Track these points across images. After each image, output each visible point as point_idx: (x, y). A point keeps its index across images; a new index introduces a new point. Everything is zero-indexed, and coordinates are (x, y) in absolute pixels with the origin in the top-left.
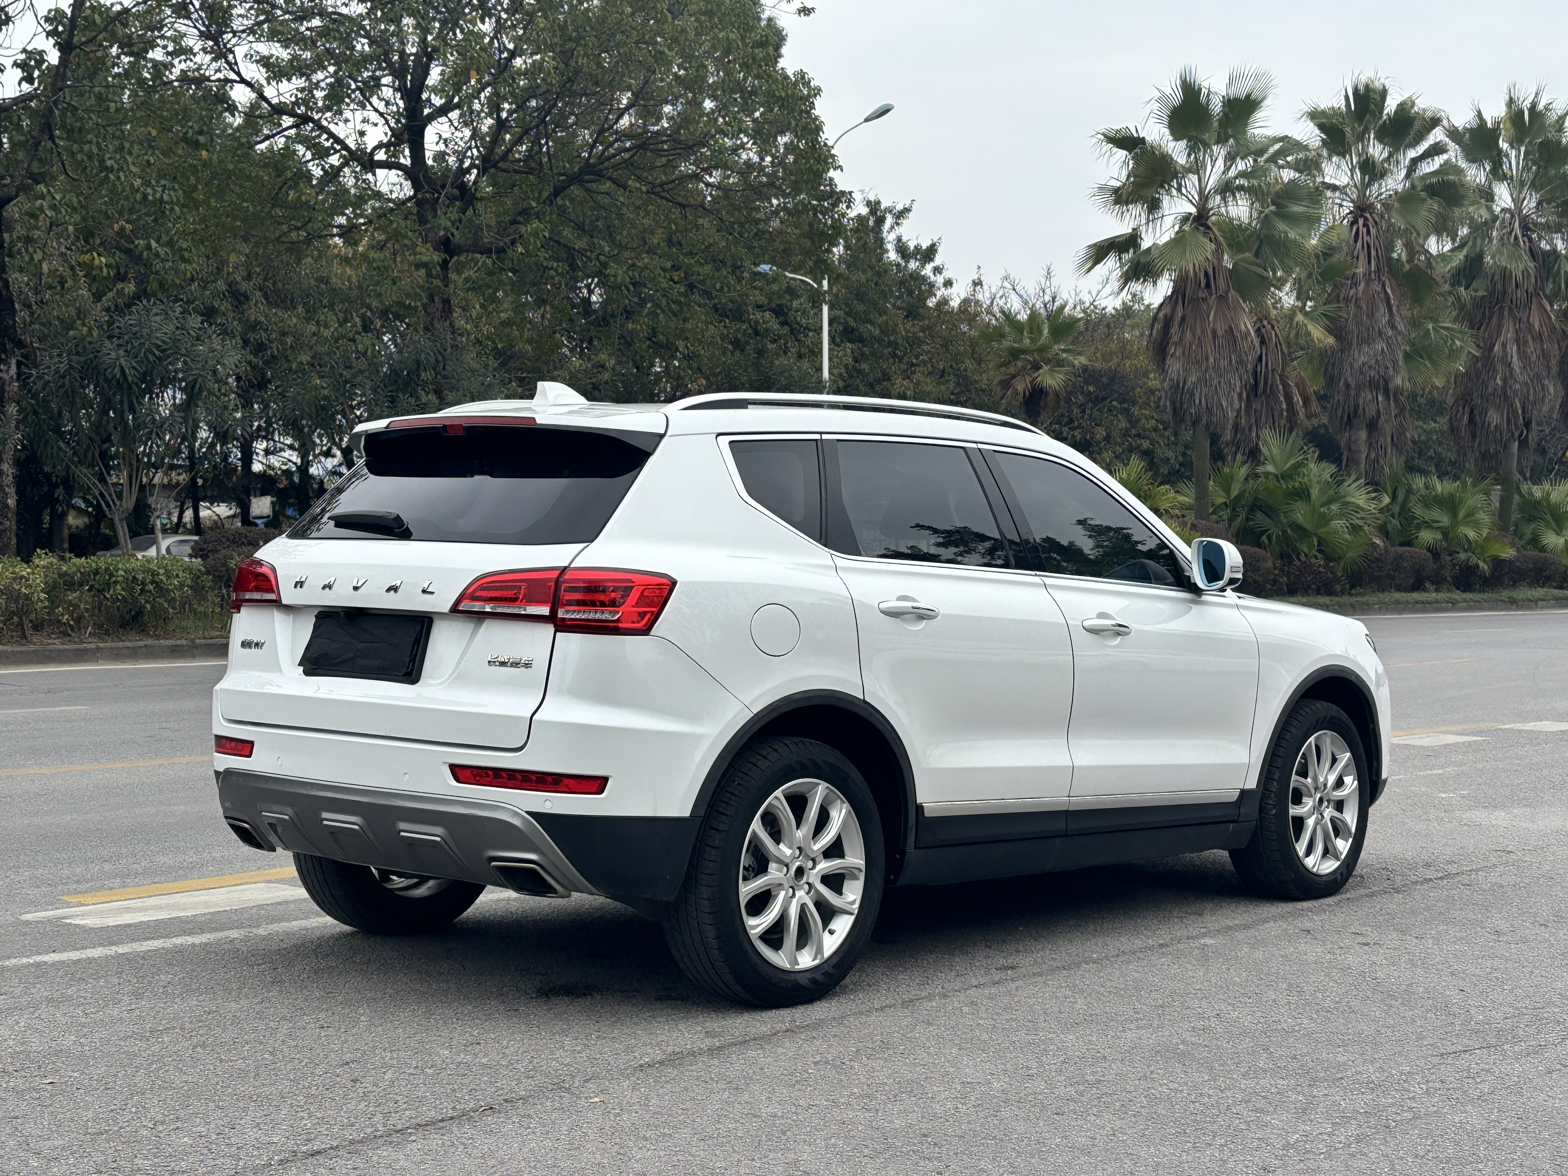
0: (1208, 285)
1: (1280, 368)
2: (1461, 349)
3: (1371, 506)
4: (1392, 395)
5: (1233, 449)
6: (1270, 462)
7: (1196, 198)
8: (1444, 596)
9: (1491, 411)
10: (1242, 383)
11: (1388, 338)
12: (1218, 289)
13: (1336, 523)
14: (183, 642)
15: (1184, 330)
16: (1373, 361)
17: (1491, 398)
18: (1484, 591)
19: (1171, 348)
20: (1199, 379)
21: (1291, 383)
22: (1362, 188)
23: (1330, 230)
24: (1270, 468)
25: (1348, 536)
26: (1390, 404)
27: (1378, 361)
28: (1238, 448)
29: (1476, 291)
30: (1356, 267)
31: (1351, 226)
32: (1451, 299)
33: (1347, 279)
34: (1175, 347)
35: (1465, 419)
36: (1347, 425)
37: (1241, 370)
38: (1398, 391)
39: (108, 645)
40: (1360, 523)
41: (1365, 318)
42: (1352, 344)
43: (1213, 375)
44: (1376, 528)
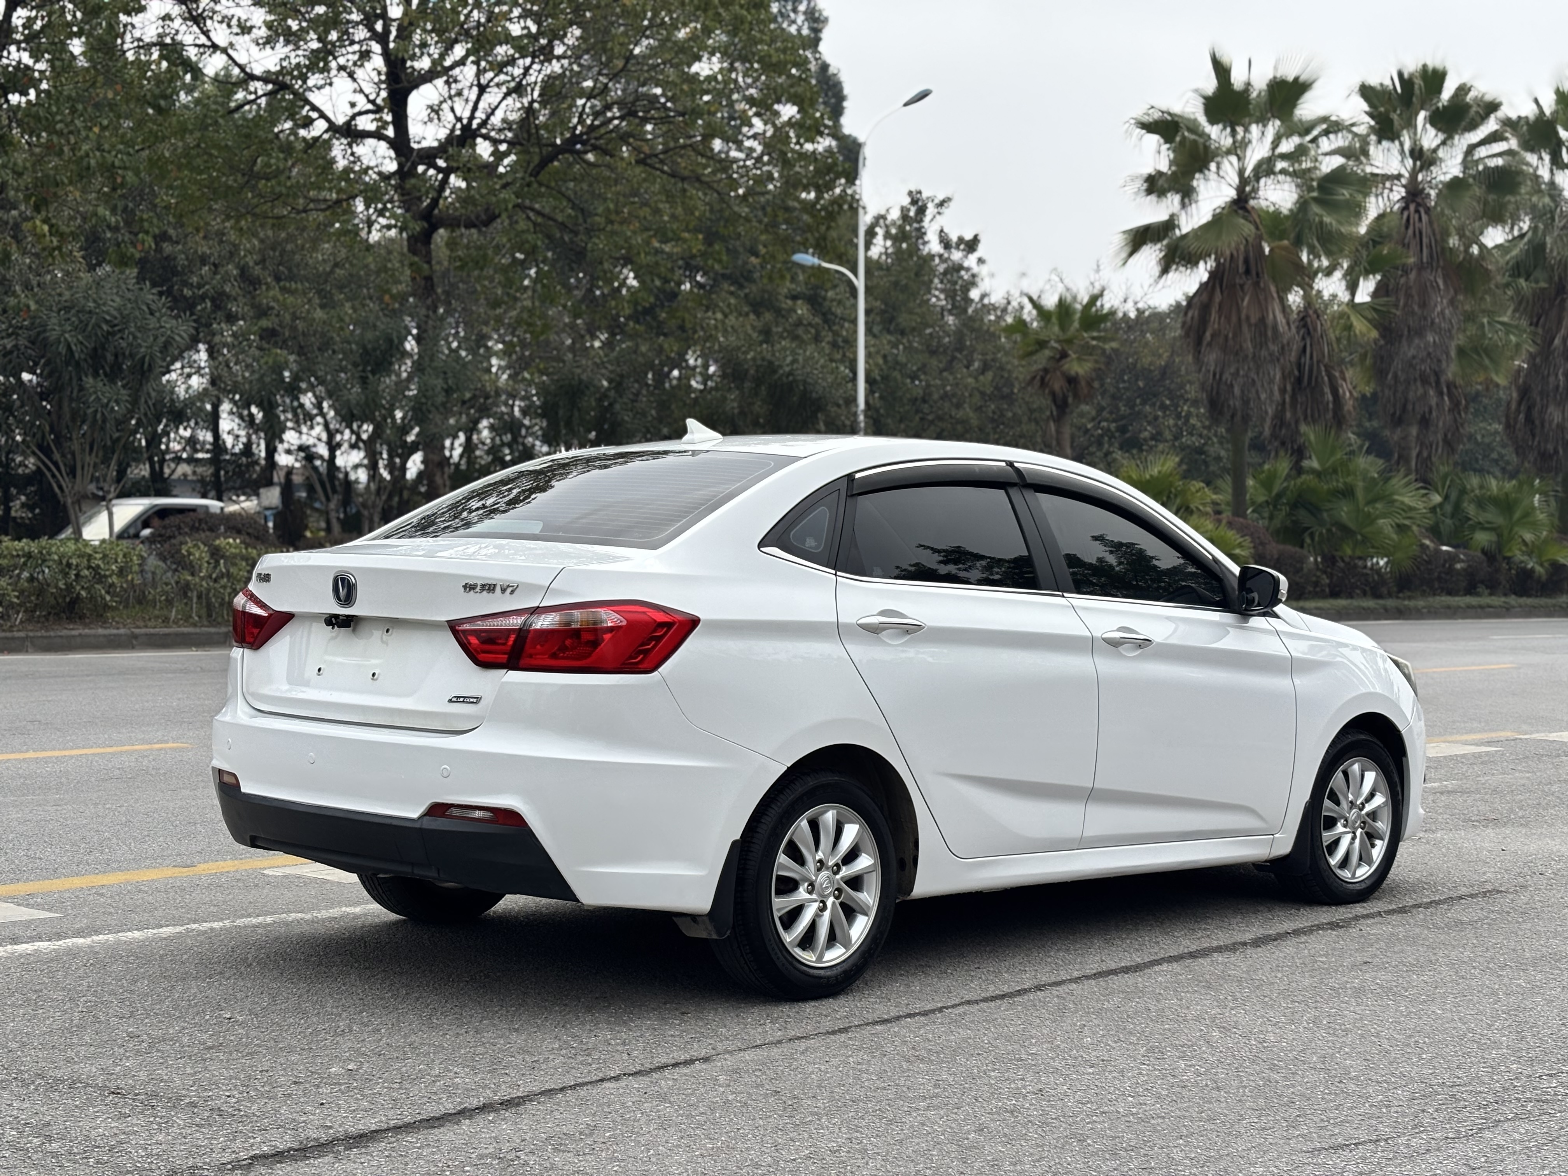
1: (1326, 359)
2: (1518, 346)
3: (1420, 505)
4: (1445, 390)
5: (1276, 444)
6: (1314, 457)
7: (1236, 180)
8: (1497, 601)
9: (1551, 409)
10: (1283, 374)
11: (1440, 329)
12: (1258, 275)
13: (1381, 521)
14: (122, 631)
15: (1220, 318)
16: (1425, 354)
17: (1552, 394)
18: (1541, 596)
19: (1208, 335)
20: (1238, 370)
21: (1337, 374)
22: (1414, 174)
23: (1381, 217)
24: (1315, 464)
25: (1395, 536)
26: (1443, 399)
27: (1429, 354)
28: (1283, 444)
29: (1537, 282)
30: (1407, 257)
31: (1402, 213)
32: (1510, 293)
33: (1397, 269)
34: (1213, 336)
35: (1522, 417)
36: (1398, 421)
37: (1282, 360)
38: (1451, 385)
39: (39, 634)
40: (1407, 522)
41: (1416, 308)
42: (1401, 336)
43: (1252, 364)
44: (1427, 530)
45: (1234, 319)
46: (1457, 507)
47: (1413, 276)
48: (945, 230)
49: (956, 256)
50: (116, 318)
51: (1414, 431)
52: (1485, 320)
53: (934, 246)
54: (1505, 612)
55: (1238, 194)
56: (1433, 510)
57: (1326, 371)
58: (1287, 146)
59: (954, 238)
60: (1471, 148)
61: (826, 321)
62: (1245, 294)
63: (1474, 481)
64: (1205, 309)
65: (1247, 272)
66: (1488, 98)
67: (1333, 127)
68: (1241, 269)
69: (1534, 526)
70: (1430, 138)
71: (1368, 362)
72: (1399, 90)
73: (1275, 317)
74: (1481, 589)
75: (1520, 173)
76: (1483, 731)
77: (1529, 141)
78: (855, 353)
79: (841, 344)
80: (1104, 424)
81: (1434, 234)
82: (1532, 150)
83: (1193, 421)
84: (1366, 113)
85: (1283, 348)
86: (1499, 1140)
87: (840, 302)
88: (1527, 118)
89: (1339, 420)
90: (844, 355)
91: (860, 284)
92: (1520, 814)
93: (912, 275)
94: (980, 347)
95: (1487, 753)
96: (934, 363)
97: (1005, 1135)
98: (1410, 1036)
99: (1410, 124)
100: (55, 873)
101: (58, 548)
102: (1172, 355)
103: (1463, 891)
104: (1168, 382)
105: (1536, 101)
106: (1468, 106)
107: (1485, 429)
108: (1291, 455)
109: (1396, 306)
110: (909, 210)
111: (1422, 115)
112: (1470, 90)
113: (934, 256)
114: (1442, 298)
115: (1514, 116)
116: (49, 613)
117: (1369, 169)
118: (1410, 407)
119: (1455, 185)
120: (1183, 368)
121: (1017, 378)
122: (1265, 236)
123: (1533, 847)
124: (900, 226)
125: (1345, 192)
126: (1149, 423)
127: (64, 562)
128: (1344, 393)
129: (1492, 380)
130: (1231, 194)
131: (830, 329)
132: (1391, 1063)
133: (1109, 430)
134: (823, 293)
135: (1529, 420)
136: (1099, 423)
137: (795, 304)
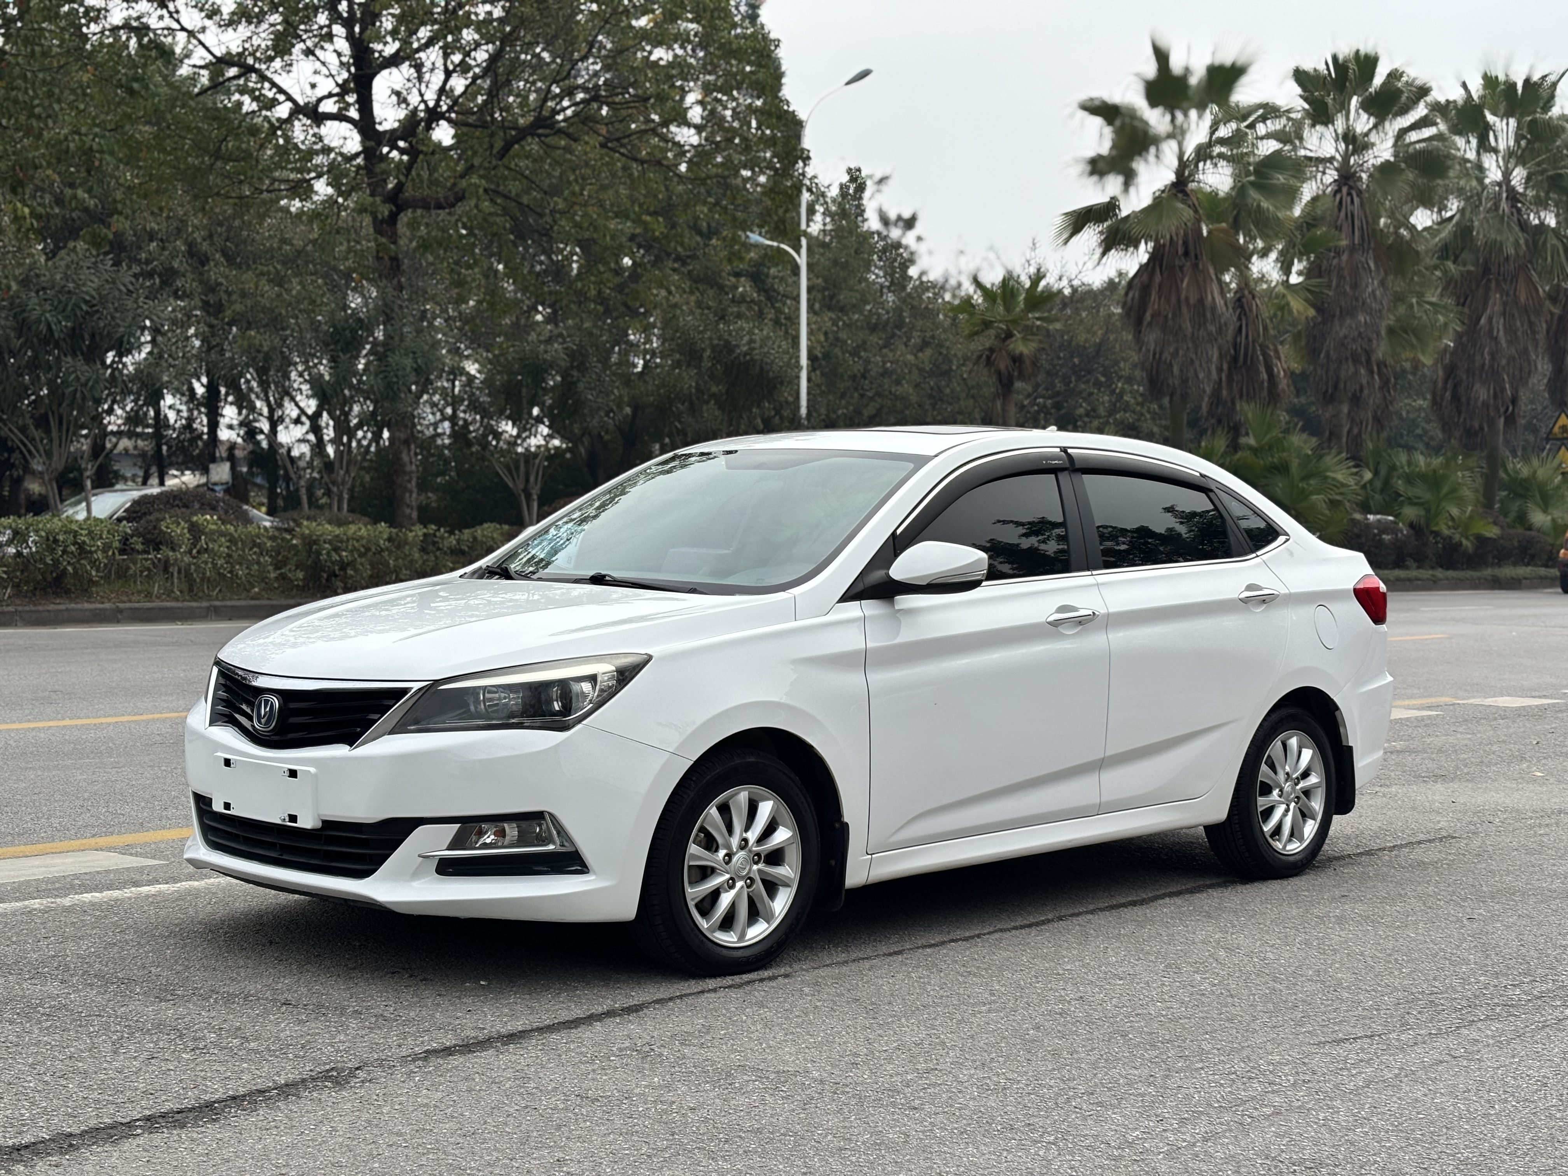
1: (1261, 339)
2: (1446, 325)
3: (1351, 481)
4: (1375, 369)
5: (1213, 421)
6: (1251, 435)
7: (1175, 163)
8: (1426, 573)
9: (1477, 386)
10: (1220, 354)
11: (1371, 309)
12: (1196, 257)
13: (1314, 497)
14: (107, 605)
15: (1160, 299)
16: (1356, 333)
17: (1477, 372)
18: (1467, 569)
19: (1148, 317)
20: (1177, 350)
21: (1272, 354)
22: (1346, 157)
23: (1315, 200)
24: (1252, 441)
25: (1327, 512)
26: (1373, 377)
27: (1360, 334)
28: (1219, 421)
29: (1465, 265)
30: (1339, 240)
31: (1335, 195)
32: (1438, 273)
33: (1330, 251)
34: (1152, 316)
35: (1448, 394)
36: (1329, 398)
37: (1220, 341)
38: (1381, 364)
39: (27, 608)
40: (1338, 498)
41: (1348, 288)
42: (1334, 316)
43: (1190, 345)
44: (1357, 504)
45: (1173, 299)
46: (1387, 483)
47: (1345, 257)
48: (884, 209)
49: (895, 233)
50: (93, 297)
51: (1345, 408)
52: (1414, 300)
53: (873, 223)
54: (1432, 585)
55: (1177, 178)
56: (1364, 487)
57: (1261, 350)
58: (1224, 132)
59: (892, 215)
60: (1403, 132)
61: (769, 298)
62: (1184, 276)
63: (1402, 458)
64: (1146, 290)
65: (1186, 254)
66: (1418, 82)
67: (1270, 111)
68: (1181, 251)
69: (1460, 502)
70: (1362, 123)
71: (1303, 343)
72: (1333, 75)
73: (1213, 299)
74: (1410, 562)
75: (1448, 156)
76: (1422, 696)
77: (1457, 125)
78: (798, 331)
79: (783, 321)
80: (1041, 400)
81: (1366, 217)
82: (1460, 133)
83: (1126, 398)
84: (1301, 96)
85: (1220, 328)
86: (1475, 1035)
87: (782, 279)
88: (1455, 102)
89: (1273, 396)
90: (786, 332)
91: (802, 260)
92: (1465, 771)
93: (852, 252)
94: (919, 323)
95: (1429, 717)
96: (874, 339)
97: (1059, 1031)
98: (1390, 955)
99: (1344, 107)
100: (142, 827)
101: (45, 525)
102: (1106, 333)
103: (1422, 837)
104: (1102, 359)
105: (1464, 85)
106: (1399, 92)
107: (1410, 405)
108: (1228, 432)
109: (1329, 286)
110: (848, 187)
111: (1355, 101)
112: (1401, 75)
113: (873, 233)
114: (1373, 279)
115: (1442, 100)
116: (35, 589)
117: (1302, 152)
118: (1342, 386)
119: (1386, 169)
120: (1117, 346)
121: (955, 355)
122: (1204, 218)
123: (1480, 800)
124: (840, 204)
125: (1280, 177)
126: (1085, 400)
127: (51, 538)
128: (1279, 372)
129: (1419, 361)
130: (1170, 177)
131: (773, 307)
132: (1376, 976)
133: (1045, 406)
134: (766, 270)
135: (1455, 397)
136: (1035, 399)
137: (738, 281)
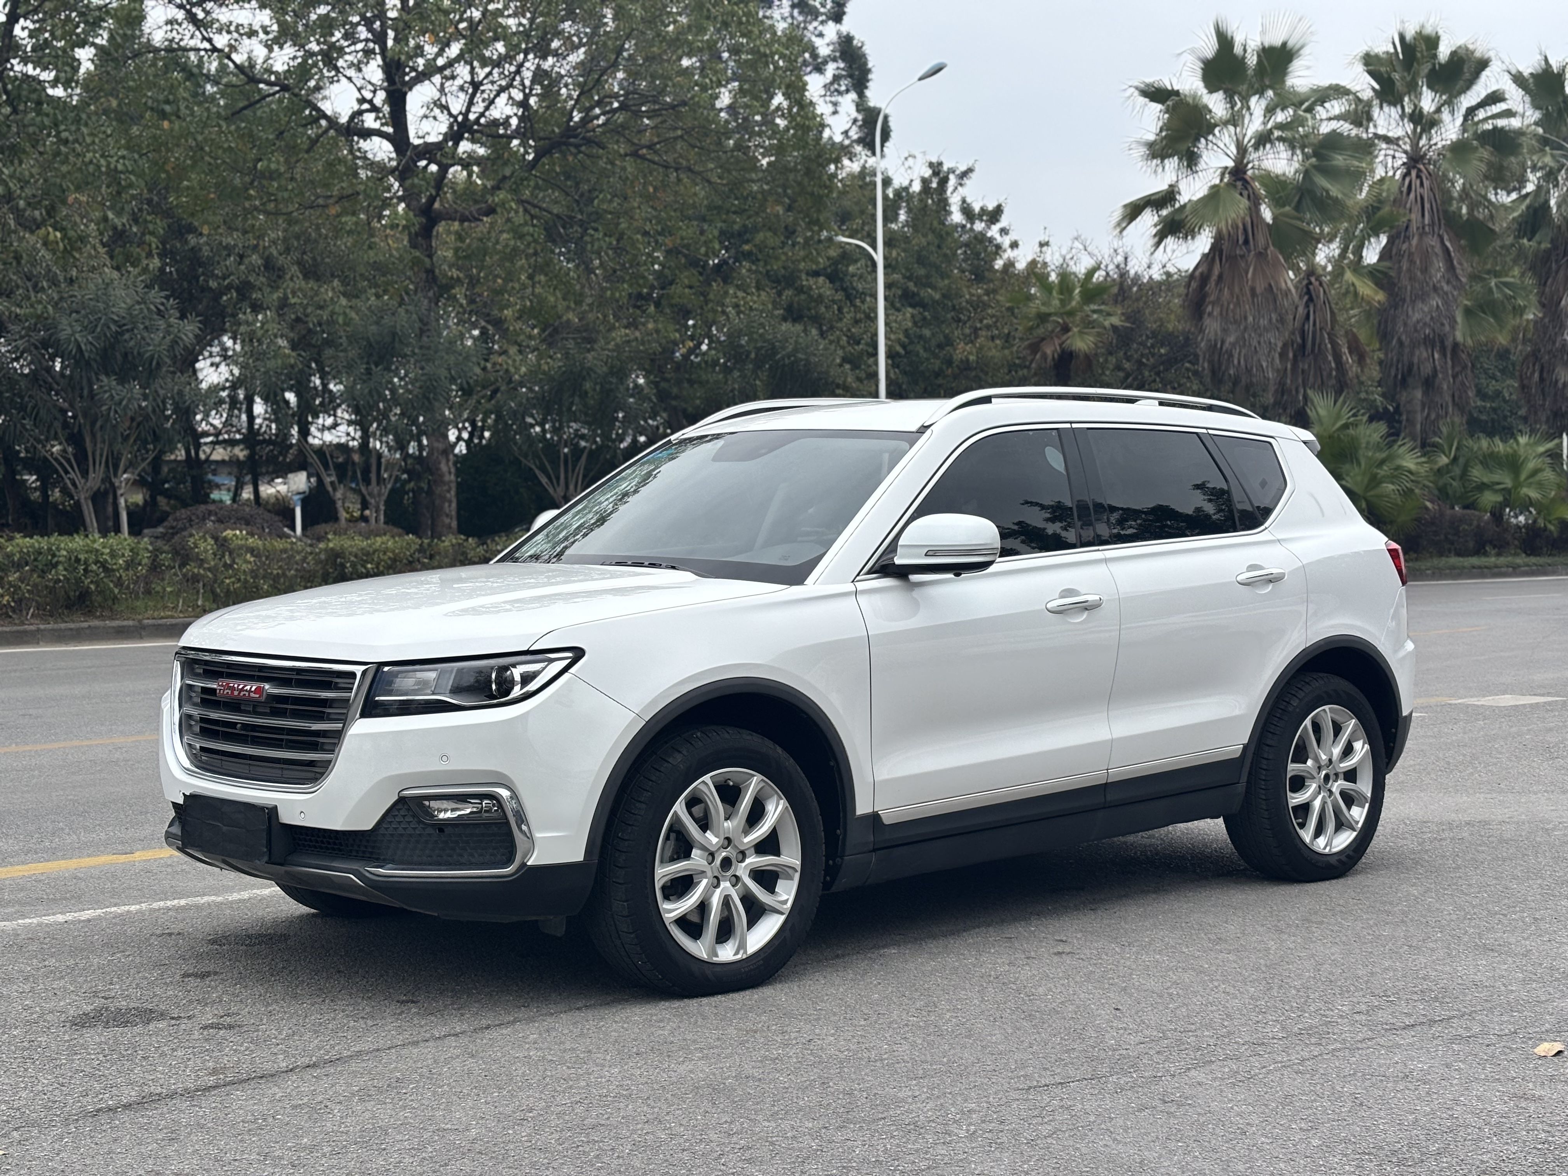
0: (1246, 242)
1: (1329, 327)
3: (1422, 469)
4: (1449, 351)
7: (1233, 150)
8: (1506, 560)
10: (1285, 341)
11: (1443, 293)
13: (1384, 485)
14: (130, 622)
15: (1221, 289)
16: (1428, 318)
19: (1208, 308)
20: (1237, 339)
21: (1340, 341)
22: (1415, 139)
23: (1383, 182)
25: (1398, 499)
27: (1432, 318)
29: (1540, 242)
31: (1404, 179)
32: (1514, 253)
35: (1536, 376)
36: (1403, 385)
37: (1282, 329)
38: (1457, 348)
39: (50, 626)
40: (1410, 485)
41: (1418, 273)
42: (1405, 299)
43: (1253, 334)
44: (1430, 492)
45: (1237, 289)
46: (1465, 468)
48: (969, 200)
49: (979, 226)
50: (122, 317)
51: (1419, 394)
52: (1492, 282)
53: (957, 217)
54: (1515, 571)
55: (1236, 164)
56: (1440, 472)
57: (1329, 338)
58: (1281, 117)
59: (977, 208)
60: (1471, 111)
61: (848, 297)
62: (1248, 266)
63: (1483, 443)
64: (1206, 280)
66: (1478, 55)
67: (1330, 93)
68: (1241, 242)
70: (1428, 101)
71: (1374, 322)
72: (1401, 56)
79: (863, 319)
81: (1436, 199)
84: (1368, 76)
85: (1282, 317)
87: (860, 277)
88: (1535, 73)
89: (1342, 386)
91: (879, 258)
105: (1544, 57)
110: (931, 182)
113: (956, 227)
116: (61, 607)
117: (1372, 131)
119: (1458, 149)
124: (922, 199)
125: (1339, 158)
130: (1229, 163)
